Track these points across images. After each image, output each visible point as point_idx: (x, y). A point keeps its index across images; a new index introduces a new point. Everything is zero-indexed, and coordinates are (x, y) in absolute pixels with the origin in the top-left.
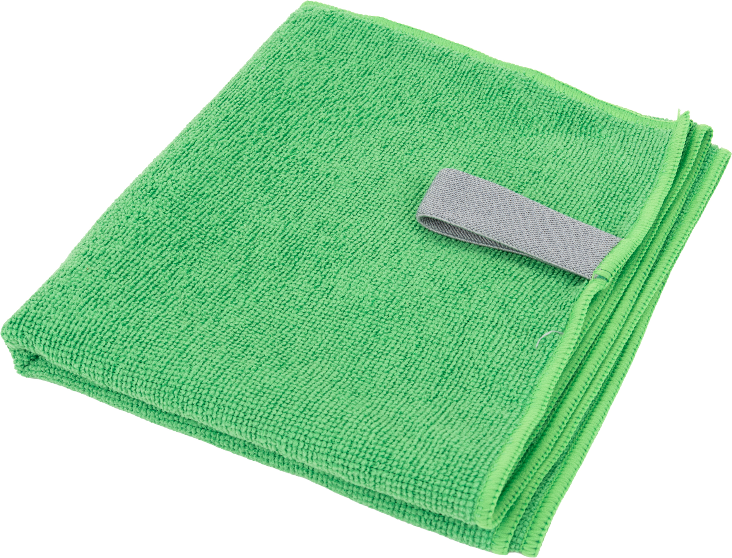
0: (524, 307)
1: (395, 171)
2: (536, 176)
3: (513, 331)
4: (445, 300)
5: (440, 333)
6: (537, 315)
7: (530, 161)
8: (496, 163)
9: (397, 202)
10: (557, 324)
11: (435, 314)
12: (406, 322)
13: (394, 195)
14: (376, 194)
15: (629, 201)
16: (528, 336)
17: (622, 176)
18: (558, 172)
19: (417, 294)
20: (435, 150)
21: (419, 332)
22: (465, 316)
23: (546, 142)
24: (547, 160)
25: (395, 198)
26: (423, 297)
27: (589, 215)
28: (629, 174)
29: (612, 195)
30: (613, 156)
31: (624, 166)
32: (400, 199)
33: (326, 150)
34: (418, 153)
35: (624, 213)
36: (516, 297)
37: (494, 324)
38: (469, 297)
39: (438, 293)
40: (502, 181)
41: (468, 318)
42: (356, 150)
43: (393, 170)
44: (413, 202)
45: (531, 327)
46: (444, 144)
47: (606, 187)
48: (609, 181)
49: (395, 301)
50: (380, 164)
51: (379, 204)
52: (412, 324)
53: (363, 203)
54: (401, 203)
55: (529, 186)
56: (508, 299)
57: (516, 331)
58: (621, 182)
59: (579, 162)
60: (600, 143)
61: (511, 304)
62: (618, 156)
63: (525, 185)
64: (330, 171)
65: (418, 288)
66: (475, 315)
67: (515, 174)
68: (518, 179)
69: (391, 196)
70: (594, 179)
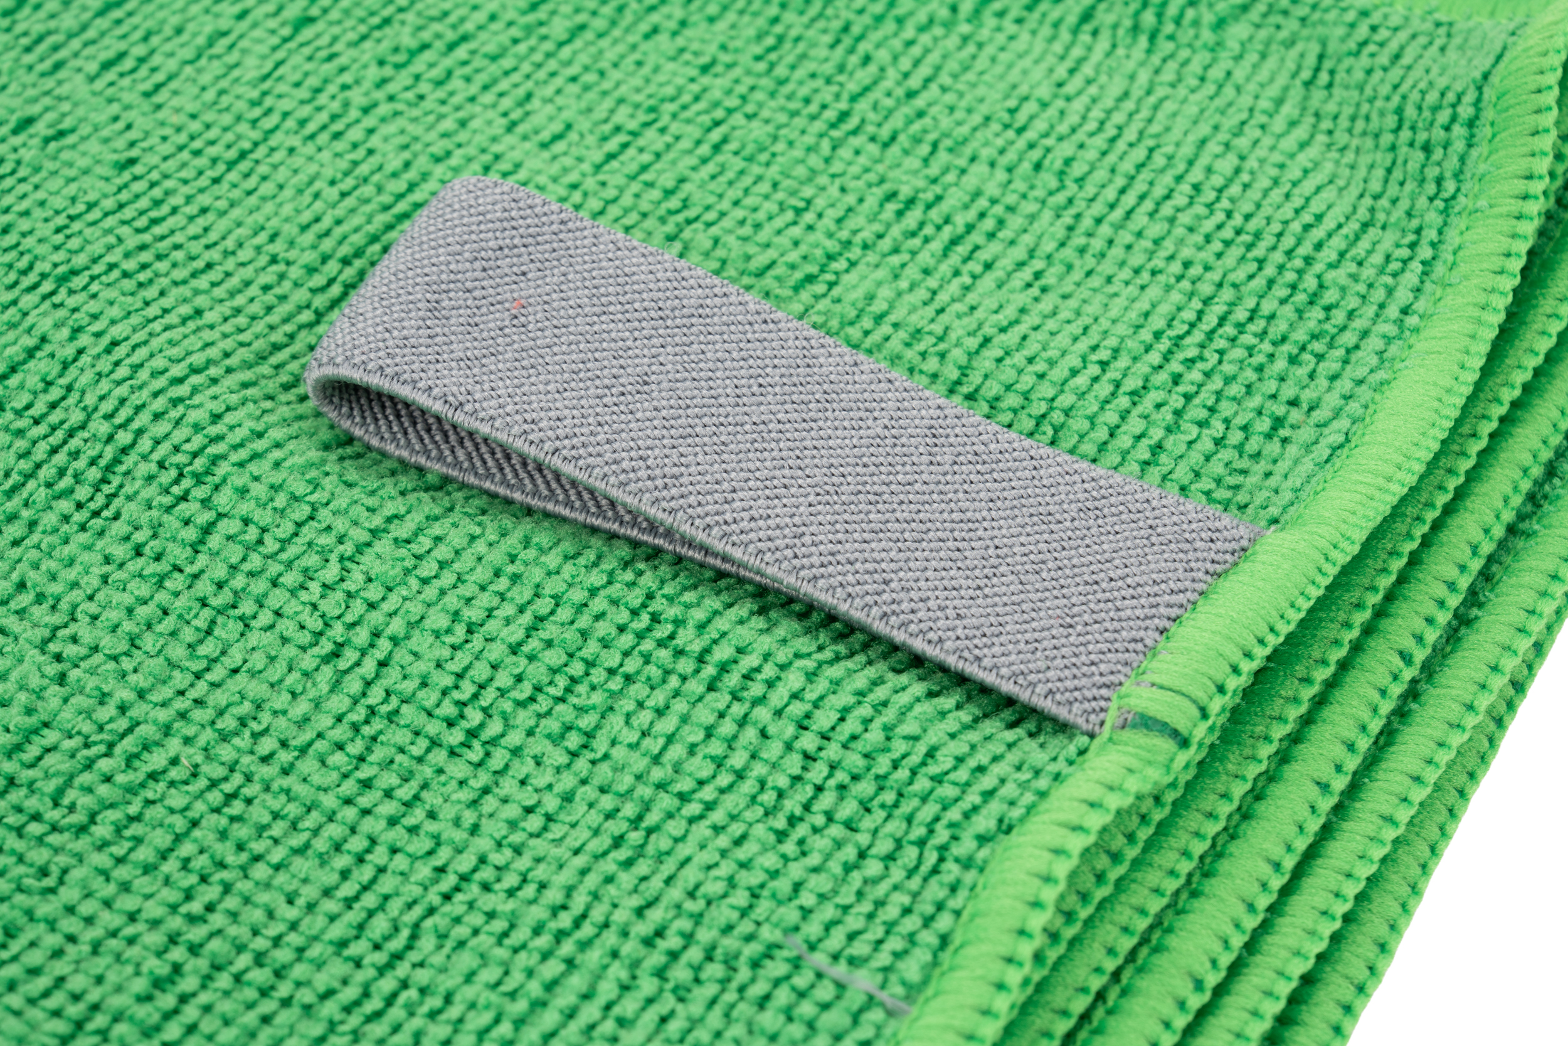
0: (738, 842)
1: (311, 127)
2: (912, 219)
3: (657, 958)
4: (365, 773)
5: (294, 939)
6: (797, 887)
7: (895, 150)
8: (749, 149)
9: (280, 267)
10: (883, 958)
11: (297, 841)
12: (144, 854)
13: (273, 238)
14: (201, 222)
15: (1318, 346)
16: (730, 996)
17: (1296, 227)
18: (1011, 209)
19: (243, 722)
20: (507, 63)
21: (192, 919)
22: (441, 870)
23: (982, 63)
24: (968, 151)
25: (278, 247)
26: (267, 745)
27: (1124, 401)
28: (1329, 223)
29: (1241, 315)
30: (1267, 141)
31: (1308, 187)
32: (292, 255)
33: (52, 24)
34: (431, 66)
35: (1293, 403)
36: (708, 793)
37: (565, 920)
38: (483, 778)
39: (341, 733)
40: (758, 226)
41: (449, 881)
42: (179, 31)
43: (303, 123)
44: (349, 273)
45: (753, 949)
46: (548, 46)
47: (1216, 276)
48: (1236, 252)
49: (128, 744)
50: (255, 94)
51: (200, 264)
52: (170, 866)
53: (132, 242)
54: (295, 272)
55: (872, 257)
56: (666, 801)
57: (674, 955)
58: (1289, 253)
59: (1112, 158)
60: (1217, 73)
61: (675, 827)
62: (1289, 143)
63: (855, 253)
64: (36, 109)
65: (257, 689)
66: (487, 874)
67: (820, 203)
68: (828, 222)
69: (262, 238)
70: (1169, 246)
